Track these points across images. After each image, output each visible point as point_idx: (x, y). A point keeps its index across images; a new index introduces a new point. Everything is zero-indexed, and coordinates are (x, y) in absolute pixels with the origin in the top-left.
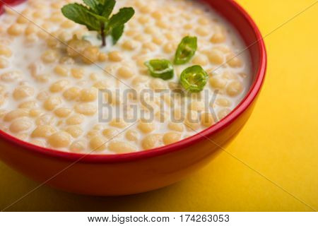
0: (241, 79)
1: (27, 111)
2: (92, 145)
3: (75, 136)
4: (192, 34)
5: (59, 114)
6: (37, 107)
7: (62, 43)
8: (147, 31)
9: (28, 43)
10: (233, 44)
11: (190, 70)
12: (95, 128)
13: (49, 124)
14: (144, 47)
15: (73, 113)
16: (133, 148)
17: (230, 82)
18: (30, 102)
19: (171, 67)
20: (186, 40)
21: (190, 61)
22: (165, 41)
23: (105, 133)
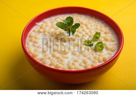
0: (115, 46)
1: (47, 58)
2: (69, 68)
3: (63, 65)
4: (99, 31)
5: (57, 58)
6: (50, 56)
7: (56, 35)
8: (83, 30)
9: (45, 35)
10: (112, 34)
11: (99, 43)
12: (69, 62)
13: (54, 61)
14: (83, 36)
15: (62, 58)
16: (82, 68)
17: (112, 47)
18: (48, 54)
19: (92, 43)
20: (97, 33)
21: (98, 40)
22: (90, 34)
23: (73, 64)
